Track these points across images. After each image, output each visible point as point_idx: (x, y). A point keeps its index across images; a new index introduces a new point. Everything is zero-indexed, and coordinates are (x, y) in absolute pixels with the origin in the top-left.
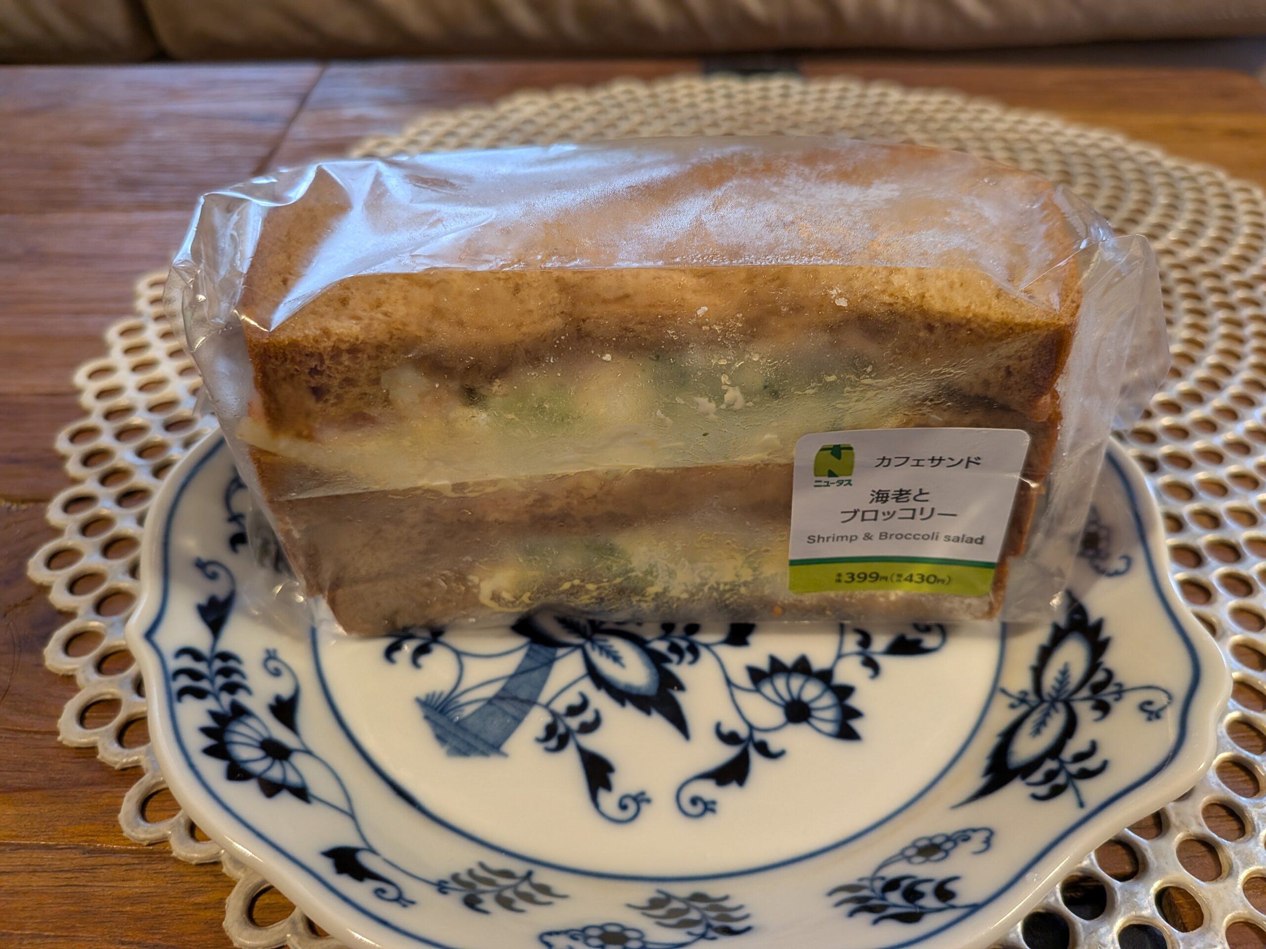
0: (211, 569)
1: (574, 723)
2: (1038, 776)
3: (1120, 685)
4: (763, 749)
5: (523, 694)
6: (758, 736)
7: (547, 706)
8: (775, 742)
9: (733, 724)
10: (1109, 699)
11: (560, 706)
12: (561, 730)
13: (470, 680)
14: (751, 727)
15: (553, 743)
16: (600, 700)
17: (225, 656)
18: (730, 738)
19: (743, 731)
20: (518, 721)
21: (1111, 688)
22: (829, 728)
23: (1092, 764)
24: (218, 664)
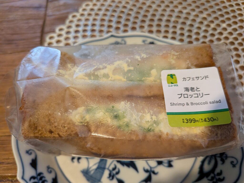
0: (30, 152)
1: (114, 172)
2: (210, 178)
3: (226, 155)
4: (154, 173)
5: (103, 166)
6: (153, 169)
7: (108, 169)
8: (156, 170)
9: (147, 167)
10: (224, 158)
11: (111, 168)
12: (112, 174)
13: (91, 165)
14: (151, 168)
15: (111, 178)
16: (119, 166)
17: (40, 174)
18: (146, 171)
19: (149, 169)
20: (102, 173)
21: (224, 156)
22: (166, 165)
23: (221, 177)
24: (39, 177)
